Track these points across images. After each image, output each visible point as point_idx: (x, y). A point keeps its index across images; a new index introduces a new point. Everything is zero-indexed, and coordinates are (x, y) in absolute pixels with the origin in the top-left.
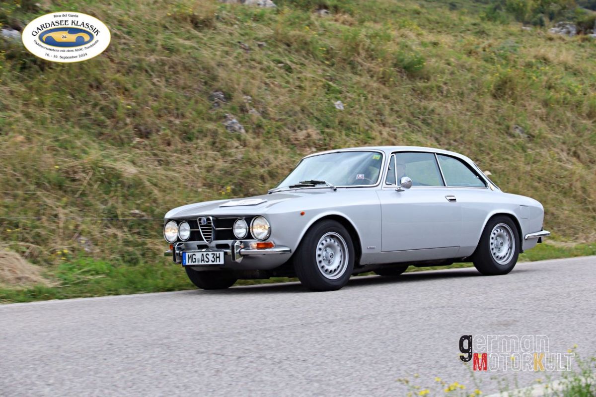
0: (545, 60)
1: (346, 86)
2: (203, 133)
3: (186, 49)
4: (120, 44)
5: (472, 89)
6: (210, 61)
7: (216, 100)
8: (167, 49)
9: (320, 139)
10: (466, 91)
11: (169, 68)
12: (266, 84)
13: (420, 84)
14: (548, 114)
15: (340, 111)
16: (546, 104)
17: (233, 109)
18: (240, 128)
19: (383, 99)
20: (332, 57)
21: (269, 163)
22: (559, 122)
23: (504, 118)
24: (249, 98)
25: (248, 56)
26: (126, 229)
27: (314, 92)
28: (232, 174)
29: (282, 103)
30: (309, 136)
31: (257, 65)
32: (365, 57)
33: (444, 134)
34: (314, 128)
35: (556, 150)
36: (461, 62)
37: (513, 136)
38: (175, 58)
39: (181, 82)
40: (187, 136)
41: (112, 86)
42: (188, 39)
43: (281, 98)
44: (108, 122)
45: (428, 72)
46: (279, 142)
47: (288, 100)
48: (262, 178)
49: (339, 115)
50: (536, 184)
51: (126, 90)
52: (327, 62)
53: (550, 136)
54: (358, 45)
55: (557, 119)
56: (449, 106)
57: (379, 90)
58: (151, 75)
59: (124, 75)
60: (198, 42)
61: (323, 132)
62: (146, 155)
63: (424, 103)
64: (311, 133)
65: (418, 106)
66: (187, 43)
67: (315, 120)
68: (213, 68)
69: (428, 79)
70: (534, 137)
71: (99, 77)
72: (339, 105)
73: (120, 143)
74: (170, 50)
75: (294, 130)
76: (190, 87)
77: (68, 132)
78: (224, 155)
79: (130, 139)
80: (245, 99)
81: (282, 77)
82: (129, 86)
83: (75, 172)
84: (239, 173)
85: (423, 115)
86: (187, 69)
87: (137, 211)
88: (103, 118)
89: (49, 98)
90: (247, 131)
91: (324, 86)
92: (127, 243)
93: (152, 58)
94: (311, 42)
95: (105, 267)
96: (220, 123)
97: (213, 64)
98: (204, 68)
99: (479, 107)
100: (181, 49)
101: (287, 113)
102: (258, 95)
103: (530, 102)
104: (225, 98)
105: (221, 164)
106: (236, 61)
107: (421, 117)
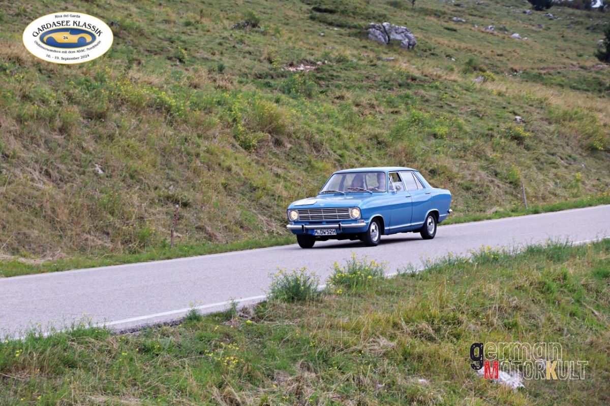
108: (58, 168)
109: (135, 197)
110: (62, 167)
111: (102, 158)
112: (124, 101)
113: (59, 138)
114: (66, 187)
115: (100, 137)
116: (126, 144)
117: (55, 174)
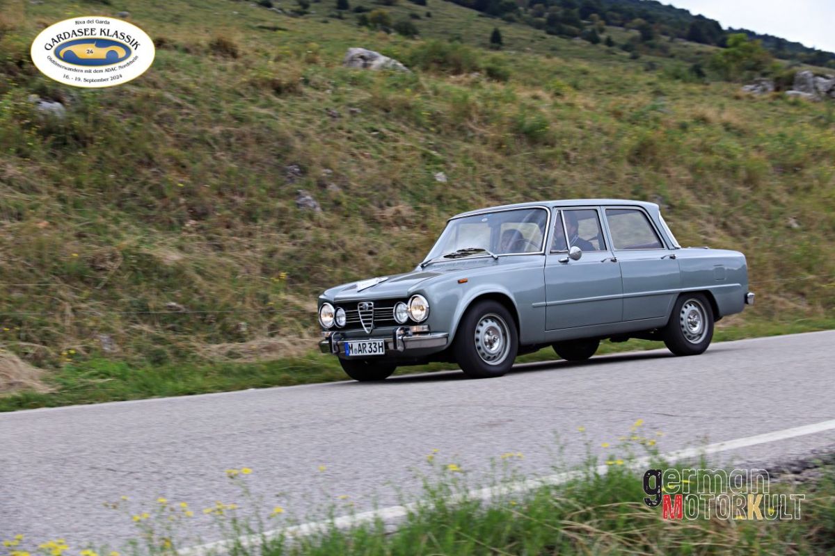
0: (703, 120)
1: (451, 155)
2: (268, 213)
3: (260, 118)
4: (181, 114)
5: (604, 155)
6: (286, 131)
7: (290, 174)
8: (237, 119)
9: (412, 217)
10: (599, 157)
11: (237, 140)
12: (353, 155)
13: (543, 151)
14: (695, 181)
15: (441, 183)
16: (693, 169)
17: (308, 184)
18: (315, 207)
19: (494, 169)
20: (439, 123)
21: (343, 244)
22: (708, 189)
23: (641, 186)
24: (329, 171)
25: (335, 124)
26: (158, 325)
27: (410, 163)
28: (298, 259)
29: (369, 177)
31: (345, 134)
32: (479, 122)
34: (407, 204)
35: (701, 221)
36: (596, 125)
38: (245, 129)
39: (250, 156)
40: (251, 217)
41: (166, 161)
42: (264, 107)
43: (369, 170)
44: (158, 203)
45: (554, 137)
46: (360, 220)
47: (378, 172)
49: (439, 188)
51: (184, 167)
52: (432, 129)
53: (698, 206)
54: (469, 108)
55: (706, 186)
56: (574, 173)
57: (491, 158)
58: (213, 149)
59: (182, 150)
60: (277, 110)
61: (417, 209)
62: (199, 239)
63: (547, 172)
64: (401, 209)
65: (538, 175)
66: (264, 111)
67: (409, 195)
68: (288, 138)
69: (553, 145)
70: (675, 207)
71: (150, 152)
72: (441, 177)
73: (169, 227)
74: (241, 120)
75: (381, 207)
76: (259, 161)
77: (104, 216)
78: (293, 237)
79: (182, 223)
80: (324, 173)
81: (375, 147)
82: (185, 161)
83: (103, 261)
84: (306, 257)
86: (259, 140)
87: (173, 304)
88: (152, 198)
89: (86, 178)
90: (323, 209)
91: (424, 155)
92: (158, 340)
93: (217, 130)
94: (414, 107)
95: (117, 368)
96: (291, 201)
97: (289, 133)
98: (278, 139)
99: (612, 174)
100: (254, 118)
101: (373, 187)
102: (339, 169)
103: (675, 168)
104: (301, 172)
105: (288, 248)
106: (319, 130)
107: (540, 188)
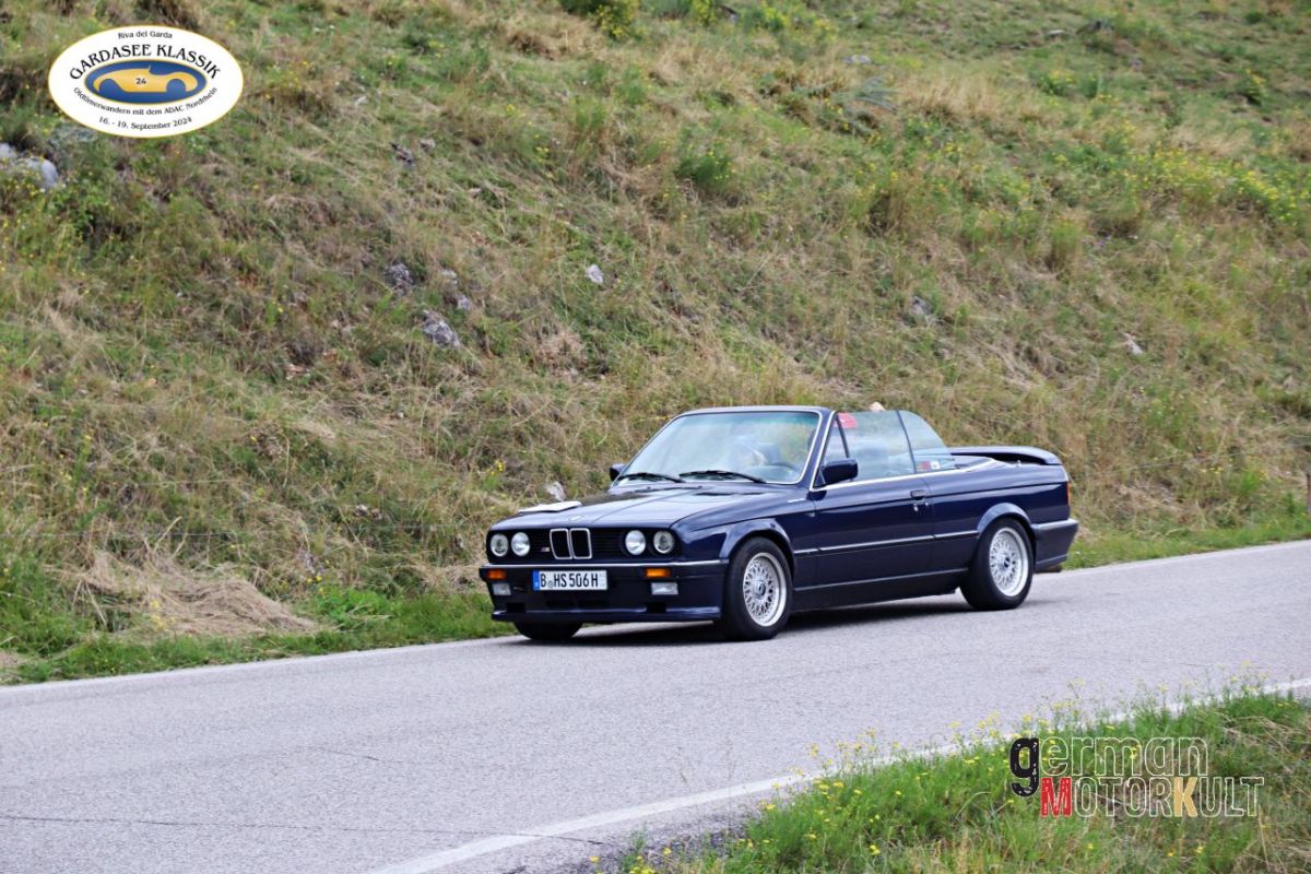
0: (948, 117)
1: (595, 229)
2: (398, 352)
6: (370, 200)
7: (399, 281)
8: (293, 179)
9: (583, 352)
10: (811, 222)
12: (465, 238)
13: (726, 212)
14: (972, 267)
15: (600, 287)
16: (966, 242)
17: (431, 299)
18: (453, 340)
19: (668, 256)
20: (558, 164)
21: (524, 411)
22: (995, 281)
23: (891, 282)
24: (454, 274)
29: (508, 282)
30: (566, 348)
32: (618, 160)
33: (787, 324)
34: (569, 328)
35: (993, 347)
37: (912, 322)
38: (311, 197)
40: (371, 358)
41: (225, 261)
47: (515, 273)
48: (520, 439)
49: (601, 295)
50: (967, 427)
52: (550, 175)
53: (982, 318)
54: (600, 133)
55: (989, 274)
56: (786, 260)
57: (656, 234)
58: (283, 239)
60: (328, 154)
61: (585, 337)
63: (738, 255)
64: (569, 341)
65: (730, 262)
67: (567, 312)
70: (949, 320)
72: (594, 273)
74: (297, 180)
75: (539, 337)
79: (284, 368)
80: (447, 277)
81: (484, 219)
82: (252, 262)
85: (743, 285)
86: (333, 218)
87: (363, 507)
90: (465, 344)
91: (561, 234)
96: (417, 328)
98: (364, 217)
99: (839, 257)
101: (519, 301)
102: (466, 268)
103: (937, 241)
104: (414, 277)
107: (740, 289)
108: (1051, 343)
109: (1216, 402)
110: (1061, 341)
111: (1138, 320)
112: (1171, 195)
113: (1047, 278)
114: (1073, 384)
115: (1130, 273)
116: (1186, 288)
117: (1046, 357)
